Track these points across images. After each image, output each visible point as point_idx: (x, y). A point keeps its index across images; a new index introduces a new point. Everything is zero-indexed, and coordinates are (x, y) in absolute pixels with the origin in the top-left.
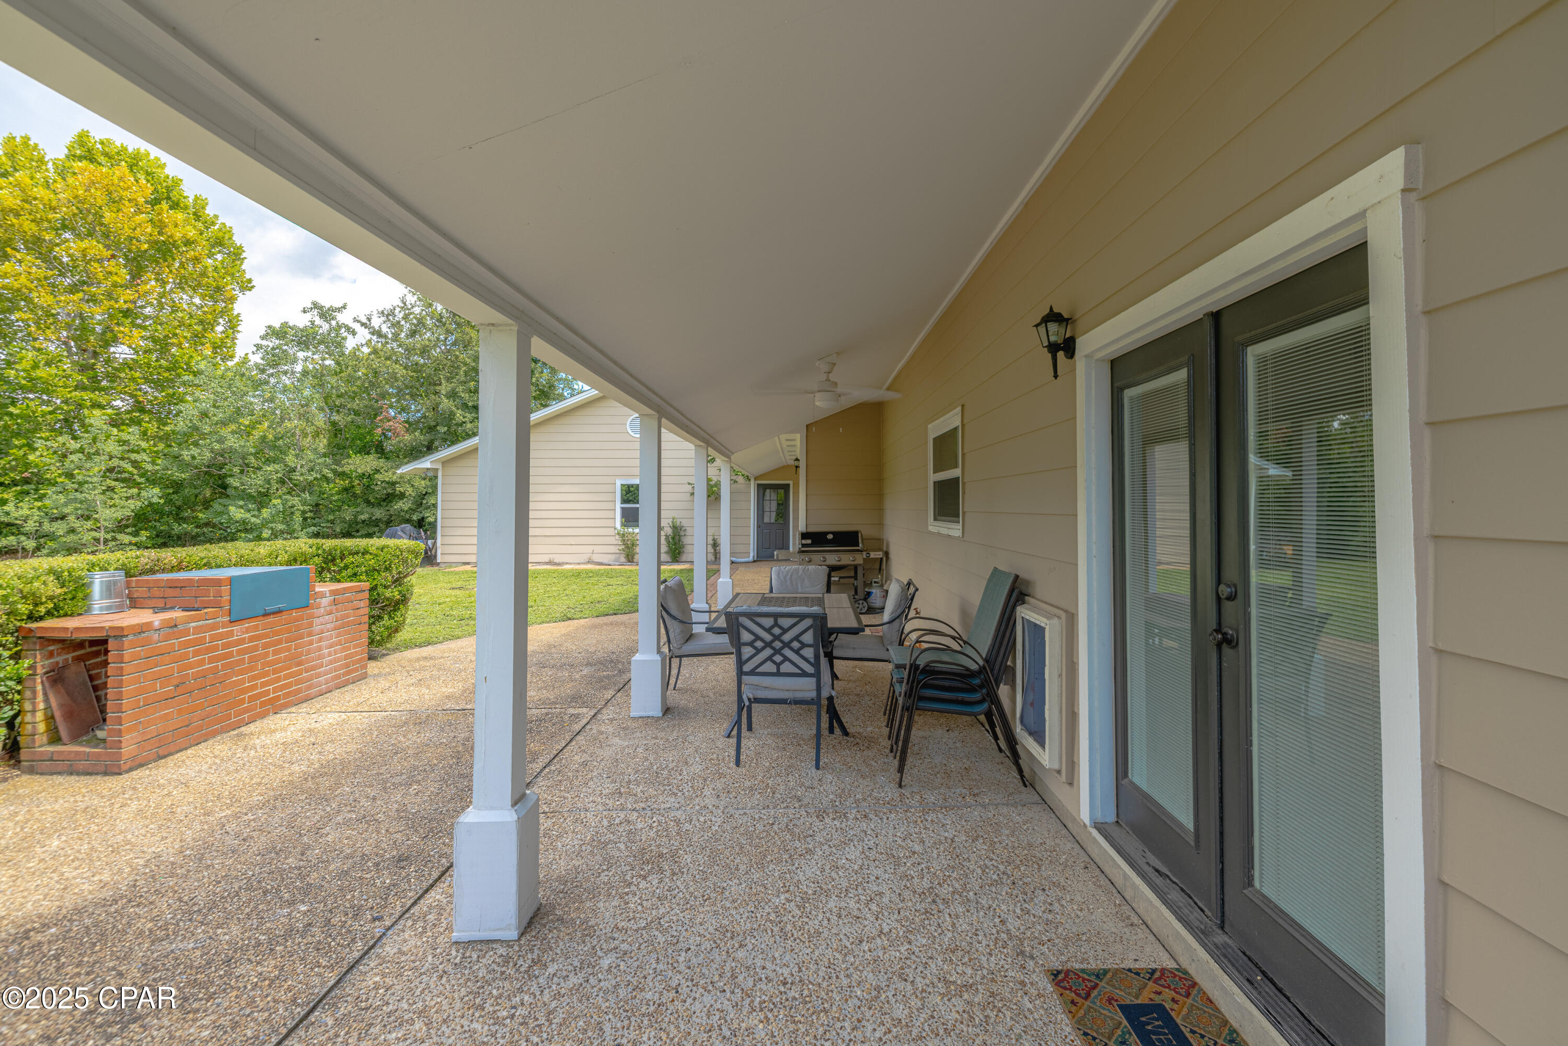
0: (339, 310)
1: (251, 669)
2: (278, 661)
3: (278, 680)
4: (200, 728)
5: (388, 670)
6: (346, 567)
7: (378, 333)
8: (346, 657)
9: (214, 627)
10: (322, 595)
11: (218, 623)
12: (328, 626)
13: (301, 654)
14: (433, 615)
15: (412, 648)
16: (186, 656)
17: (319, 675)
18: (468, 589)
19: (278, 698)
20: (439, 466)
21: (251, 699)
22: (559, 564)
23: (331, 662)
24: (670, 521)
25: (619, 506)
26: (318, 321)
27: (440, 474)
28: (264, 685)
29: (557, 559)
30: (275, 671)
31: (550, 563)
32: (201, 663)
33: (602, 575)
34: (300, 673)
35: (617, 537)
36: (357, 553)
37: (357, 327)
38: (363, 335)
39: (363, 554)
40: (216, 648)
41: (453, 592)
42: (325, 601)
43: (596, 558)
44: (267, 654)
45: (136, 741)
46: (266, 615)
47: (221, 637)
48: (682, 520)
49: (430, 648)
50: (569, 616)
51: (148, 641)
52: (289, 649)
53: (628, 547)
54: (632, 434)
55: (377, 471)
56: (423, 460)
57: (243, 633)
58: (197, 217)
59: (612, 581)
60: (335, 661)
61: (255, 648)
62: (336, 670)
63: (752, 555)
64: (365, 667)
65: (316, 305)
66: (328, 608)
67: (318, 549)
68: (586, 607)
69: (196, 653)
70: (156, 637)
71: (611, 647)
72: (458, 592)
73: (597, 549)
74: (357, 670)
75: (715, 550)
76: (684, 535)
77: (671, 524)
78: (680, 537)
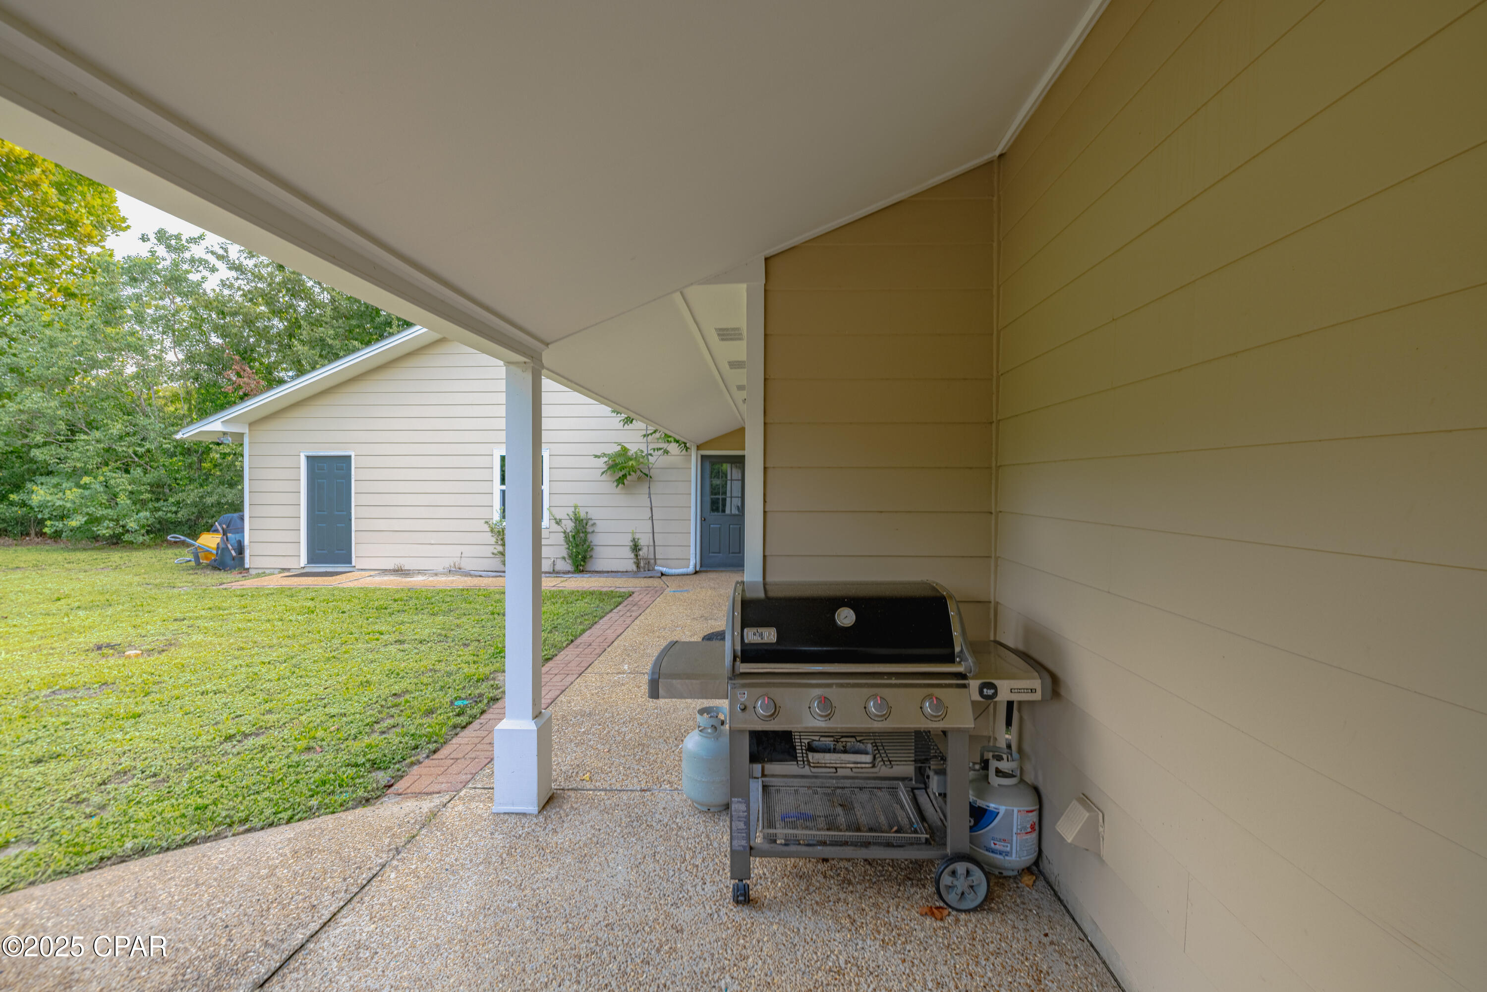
0: (196, 241)
20: (246, 430)
24: (570, 511)
25: (498, 487)
27: (246, 441)
29: (408, 564)
31: (399, 571)
37: (212, 260)
43: (467, 565)
48: (589, 510)
56: (211, 419)
63: (693, 563)
65: (161, 234)
73: (468, 551)
75: (637, 556)
76: (593, 532)
77: (572, 516)
78: (586, 533)
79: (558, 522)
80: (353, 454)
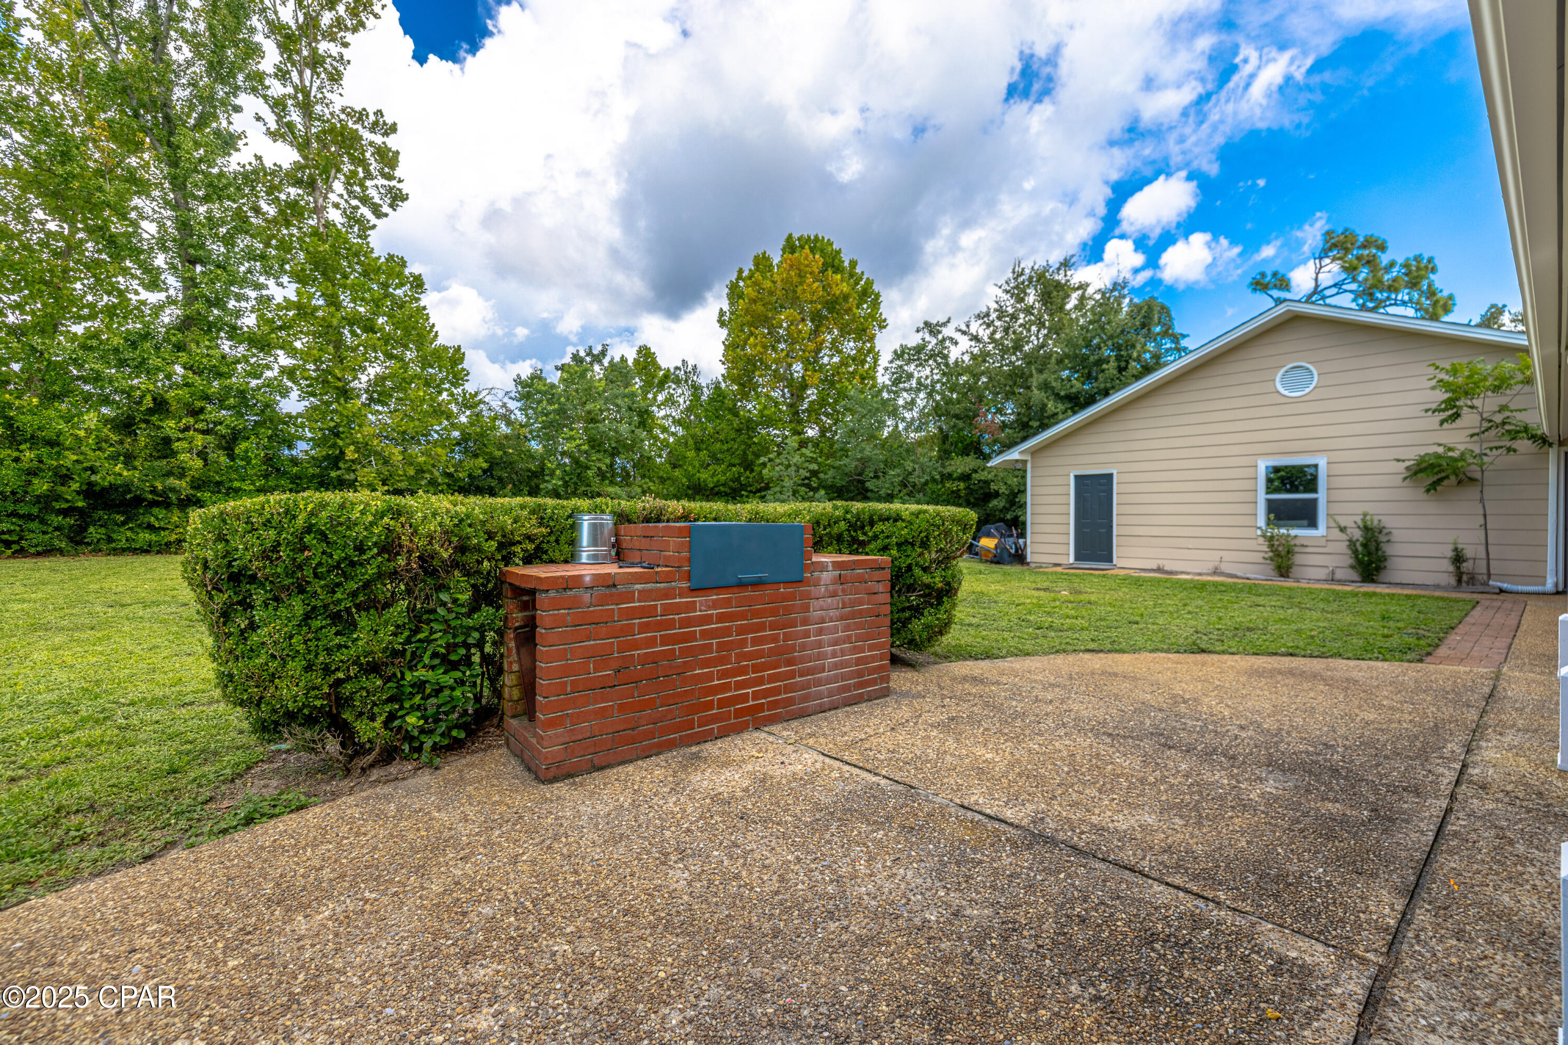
0: (944, 324)
1: (721, 660)
2: (760, 654)
3: (760, 681)
4: (651, 735)
5: (920, 688)
6: (876, 537)
7: (976, 338)
8: (859, 661)
9: (667, 594)
10: (822, 567)
11: (674, 589)
12: (832, 613)
13: (793, 649)
14: (1006, 618)
15: (965, 659)
16: (629, 630)
17: (818, 683)
18: (1054, 591)
19: (760, 708)
20: (1027, 457)
21: (722, 703)
22: (1171, 573)
23: (836, 666)
24: (1358, 519)
25: (1262, 496)
26: (928, 337)
27: (1029, 466)
28: (739, 685)
29: (1169, 565)
30: (756, 669)
31: (1159, 570)
32: (651, 642)
33: (1241, 590)
34: (792, 675)
35: (1261, 540)
36: (888, 519)
37: (958, 336)
38: (965, 343)
39: (896, 520)
40: (670, 624)
41: (1036, 593)
42: (826, 577)
43: (1231, 568)
44: (743, 643)
45: (563, 740)
46: (742, 585)
47: (677, 608)
48: (1382, 519)
49: (985, 664)
50: (1203, 646)
51: (574, 603)
52: (775, 639)
53: (1278, 555)
54: (1286, 393)
55: (976, 471)
56: (1013, 450)
57: (709, 608)
58: (851, 275)
59: (1261, 600)
60: (842, 665)
61: (727, 632)
62: (844, 677)
63: (1552, 581)
64: (887, 679)
65: (927, 324)
66: (831, 588)
67: (847, 512)
68: (1229, 634)
69: (644, 628)
70: (587, 597)
71: (1316, 728)
72: (1042, 593)
73: (1227, 556)
74: (873, 682)
75: (1458, 568)
76: (1388, 541)
77: (1361, 524)
78: (1378, 544)
79: (1343, 530)
80: (1115, 472)
